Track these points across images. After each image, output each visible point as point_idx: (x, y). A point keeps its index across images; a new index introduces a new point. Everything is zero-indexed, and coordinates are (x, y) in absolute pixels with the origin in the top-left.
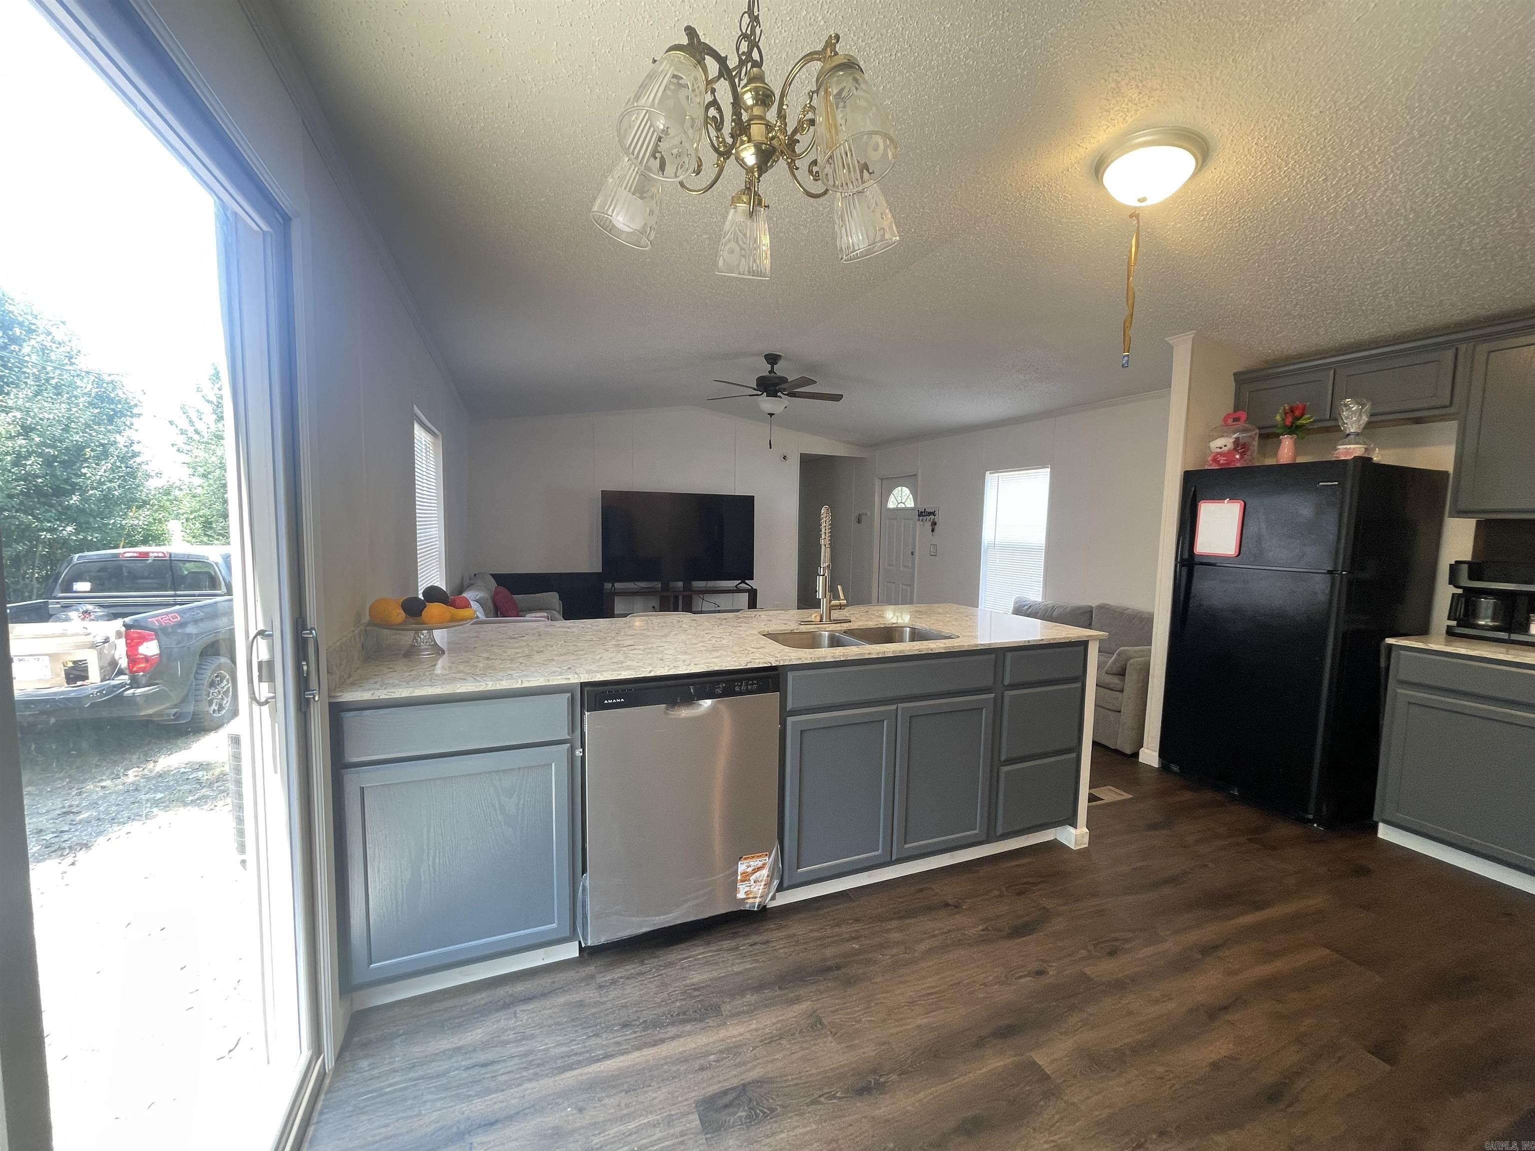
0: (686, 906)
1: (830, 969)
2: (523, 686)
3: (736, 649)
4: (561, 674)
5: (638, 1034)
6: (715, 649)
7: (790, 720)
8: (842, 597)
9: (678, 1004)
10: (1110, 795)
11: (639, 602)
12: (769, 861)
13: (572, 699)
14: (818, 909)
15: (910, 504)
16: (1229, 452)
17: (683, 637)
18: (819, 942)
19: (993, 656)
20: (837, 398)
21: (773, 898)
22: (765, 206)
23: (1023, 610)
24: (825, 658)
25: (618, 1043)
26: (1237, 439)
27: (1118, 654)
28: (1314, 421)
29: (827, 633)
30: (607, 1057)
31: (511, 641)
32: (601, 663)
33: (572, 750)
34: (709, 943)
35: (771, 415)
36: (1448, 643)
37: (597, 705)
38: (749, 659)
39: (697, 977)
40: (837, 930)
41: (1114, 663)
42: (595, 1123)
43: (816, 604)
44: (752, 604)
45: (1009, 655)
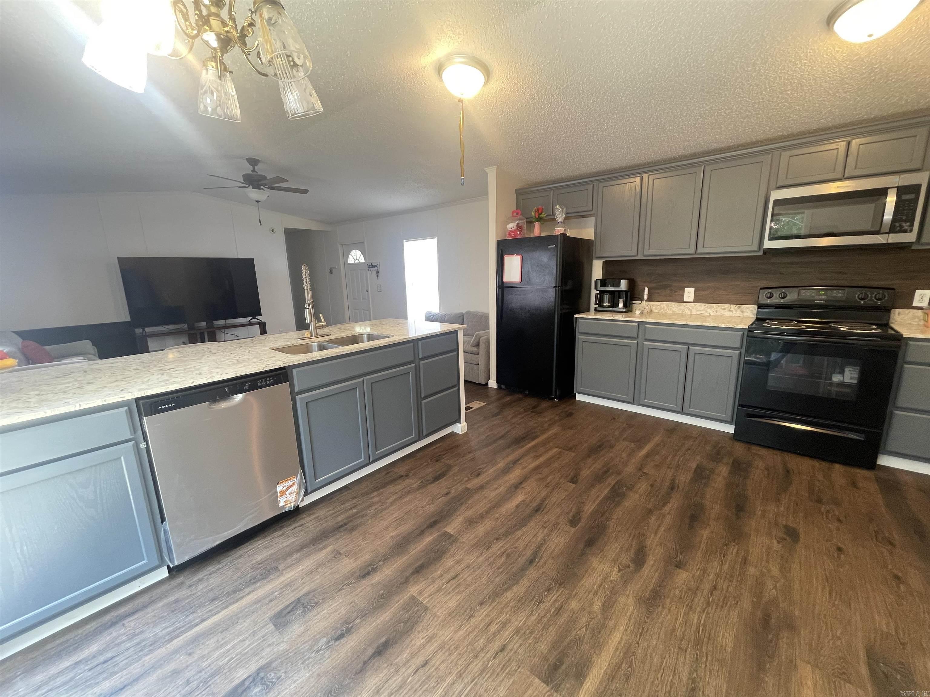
0: (246, 519)
1: (342, 526)
2: (82, 408)
3: (255, 360)
4: (115, 395)
5: (224, 601)
6: (239, 362)
7: (298, 397)
8: (323, 320)
9: (249, 575)
10: (476, 405)
11: (170, 340)
12: (297, 480)
13: (130, 411)
14: (331, 499)
15: (362, 260)
16: (515, 230)
17: (214, 358)
18: (333, 516)
19: (412, 344)
20: (305, 192)
21: (303, 500)
22: (230, 72)
23: (430, 318)
24: (316, 357)
25: (210, 611)
26: (518, 223)
27: (476, 336)
28: (546, 216)
29: (316, 344)
30: (203, 621)
31: (59, 379)
32: (150, 383)
33: (137, 445)
34: (265, 537)
35: (258, 202)
36: (595, 314)
37: (153, 410)
38: (264, 365)
39: (259, 558)
40: (343, 506)
41: (474, 341)
42: (203, 656)
43: (306, 327)
44: (263, 331)
45: (420, 342)
